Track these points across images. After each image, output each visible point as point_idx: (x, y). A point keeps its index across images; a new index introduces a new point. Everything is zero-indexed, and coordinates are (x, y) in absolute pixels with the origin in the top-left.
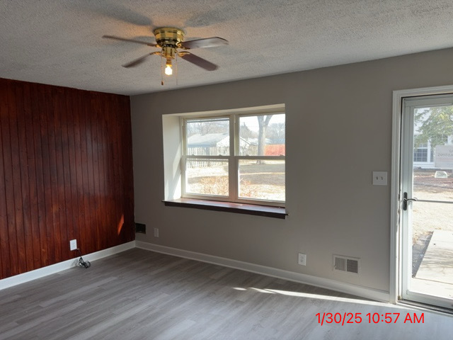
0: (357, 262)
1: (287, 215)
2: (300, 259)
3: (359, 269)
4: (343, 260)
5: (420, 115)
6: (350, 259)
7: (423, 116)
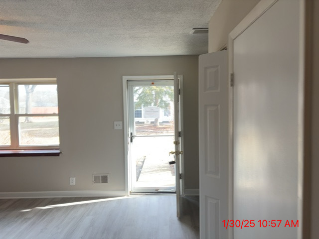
0: (107, 176)
1: (61, 153)
2: (71, 181)
3: (109, 180)
4: (99, 177)
5: (137, 90)
6: (103, 175)
7: (139, 91)
